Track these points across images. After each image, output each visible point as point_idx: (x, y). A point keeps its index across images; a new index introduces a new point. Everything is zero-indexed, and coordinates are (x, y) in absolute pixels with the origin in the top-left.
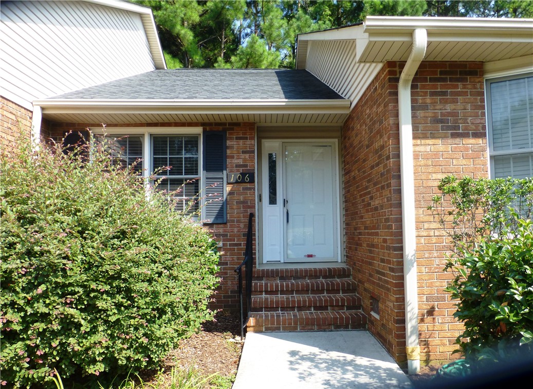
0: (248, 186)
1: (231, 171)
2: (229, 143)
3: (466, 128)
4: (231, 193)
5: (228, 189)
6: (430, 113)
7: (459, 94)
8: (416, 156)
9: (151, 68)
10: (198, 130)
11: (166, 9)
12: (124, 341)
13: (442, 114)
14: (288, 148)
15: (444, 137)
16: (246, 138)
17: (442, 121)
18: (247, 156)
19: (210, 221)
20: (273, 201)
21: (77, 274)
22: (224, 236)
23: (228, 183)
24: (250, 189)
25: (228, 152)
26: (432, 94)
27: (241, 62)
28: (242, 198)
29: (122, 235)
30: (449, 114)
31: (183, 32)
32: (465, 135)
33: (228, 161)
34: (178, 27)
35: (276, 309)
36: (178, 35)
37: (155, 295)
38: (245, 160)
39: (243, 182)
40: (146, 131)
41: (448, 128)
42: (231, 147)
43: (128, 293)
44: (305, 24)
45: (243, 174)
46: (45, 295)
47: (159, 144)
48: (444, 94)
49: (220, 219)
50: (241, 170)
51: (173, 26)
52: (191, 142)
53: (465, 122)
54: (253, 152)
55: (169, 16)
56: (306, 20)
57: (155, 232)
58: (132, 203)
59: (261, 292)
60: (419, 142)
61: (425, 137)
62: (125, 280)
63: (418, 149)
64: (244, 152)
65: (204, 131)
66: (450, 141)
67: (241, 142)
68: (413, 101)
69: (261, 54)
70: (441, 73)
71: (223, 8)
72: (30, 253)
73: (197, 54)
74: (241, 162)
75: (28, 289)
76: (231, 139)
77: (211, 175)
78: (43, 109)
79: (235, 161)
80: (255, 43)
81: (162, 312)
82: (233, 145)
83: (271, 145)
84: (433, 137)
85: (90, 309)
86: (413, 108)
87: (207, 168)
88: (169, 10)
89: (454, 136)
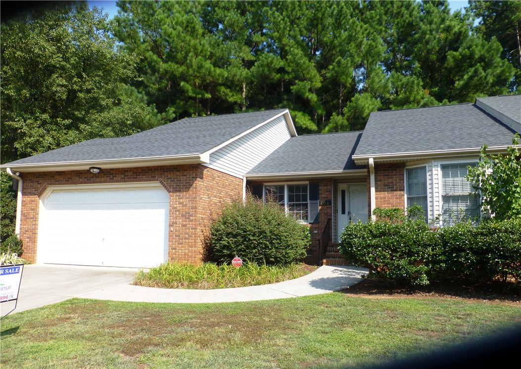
0: (329, 206)
1: (321, 200)
2: (320, 188)
3: (396, 188)
4: (321, 210)
5: (320, 208)
6: (383, 182)
7: (394, 175)
8: (376, 198)
9: (289, 137)
10: (307, 182)
11: (299, 85)
12: (279, 252)
13: (387, 183)
14: (351, 187)
15: (388, 191)
16: (327, 185)
17: (387, 185)
18: (328, 193)
19: (312, 222)
20: (343, 212)
21: (269, 234)
22: (318, 228)
23: (320, 205)
24: (329, 208)
25: (320, 191)
26: (384, 175)
27: (350, 113)
28: (326, 212)
29: (279, 224)
30: (390, 183)
31: (310, 97)
32: (396, 190)
33: (320, 195)
34: (307, 94)
35: (336, 258)
36: (307, 98)
37: (287, 241)
38: (327, 195)
39: (326, 205)
40: (286, 184)
41: (390, 188)
42: (321, 190)
43: (280, 239)
44: (397, 79)
45: (326, 201)
46: (261, 238)
47: (291, 188)
48: (388, 175)
49: (316, 221)
50: (325, 199)
51: (304, 94)
52: (304, 188)
53: (396, 185)
54: (331, 191)
55: (301, 88)
56: (398, 77)
57: (287, 224)
58: (281, 216)
59: (331, 252)
60: (378, 193)
61: (380, 191)
62: (280, 236)
63: (378, 196)
64: (327, 192)
65: (309, 183)
66: (390, 192)
67: (325, 187)
68: (375, 178)
69: (363, 107)
70: (387, 168)
71: (337, 76)
72: (258, 228)
73: (320, 109)
74: (325, 196)
75: (258, 237)
76: (321, 186)
77: (313, 202)
78: (246, 178)
79: (323, 196)
80: (358, 100)
81: (289, 246)
82: (322, 189)
83: (342, 186)
84: (384, 191)
85: (271, 243)
86: (376, 181)
87: (311, 199)
88: (301, 85)
89: (392, 191)
